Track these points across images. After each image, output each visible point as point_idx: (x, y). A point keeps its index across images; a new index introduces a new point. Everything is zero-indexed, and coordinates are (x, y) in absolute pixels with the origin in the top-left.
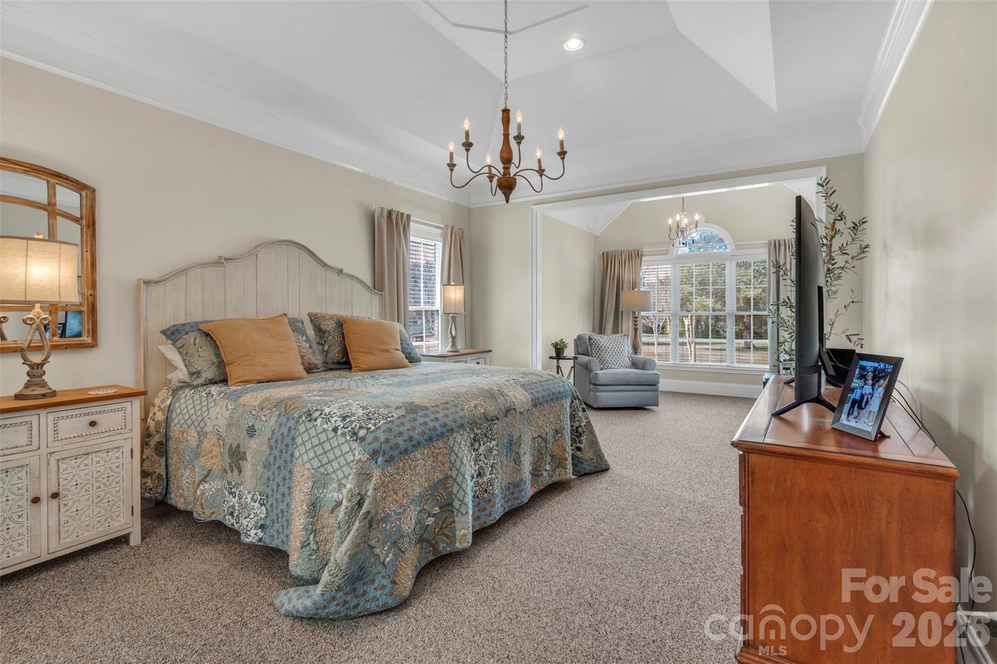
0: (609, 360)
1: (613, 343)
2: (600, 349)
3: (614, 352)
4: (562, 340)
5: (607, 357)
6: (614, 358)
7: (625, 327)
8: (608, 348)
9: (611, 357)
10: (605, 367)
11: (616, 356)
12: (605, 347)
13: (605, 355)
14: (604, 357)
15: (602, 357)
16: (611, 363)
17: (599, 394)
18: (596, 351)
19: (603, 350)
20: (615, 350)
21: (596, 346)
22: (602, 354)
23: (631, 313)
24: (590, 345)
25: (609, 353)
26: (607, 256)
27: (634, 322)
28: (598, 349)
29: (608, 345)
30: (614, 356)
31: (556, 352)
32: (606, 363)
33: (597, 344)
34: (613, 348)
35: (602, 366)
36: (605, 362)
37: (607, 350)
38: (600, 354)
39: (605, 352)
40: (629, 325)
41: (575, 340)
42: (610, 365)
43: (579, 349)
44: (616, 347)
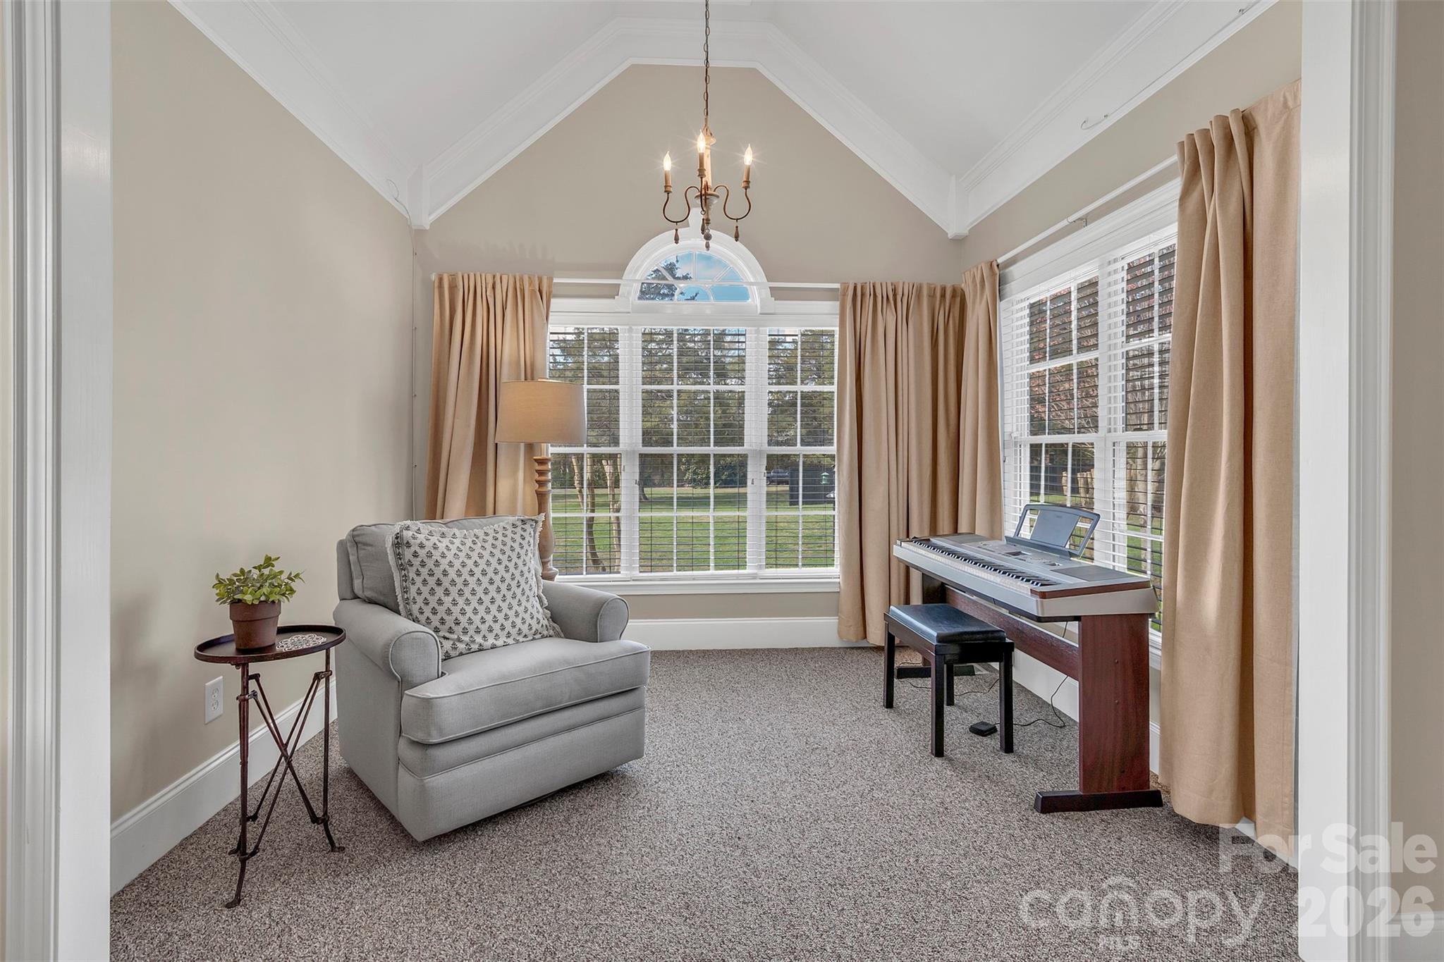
0: (477, 619)
1: (486, 554)
2: (439, 583)
3: (492, 589)
4: (269, 562)
5: (469, 610)
6: (494, 609)
7: (504, 487)
8: (472, 574)
9: (481, 609)
10: (461, 646)
11: (499, 601)
12: (459, 574)
13: (461, 601)
14: (456, 611)
15: (449, 612)
16: (484, 628)
17: (438, 781)
18: (425, 590)
19: (453, 583)
20: (497, 579)
21: (424, 571)
22: (447, 600)
23: (522, 445)
24: (401, 568)
25: (473, 593)
26: (453, 288)
27: (537, 476)
28: (432, 581)
29: (470, 563)
30: (493, 601)
31: (237, 623)
32: (465, 631)
33: (430, 564)
34: (491, 574)
35: (448, 645)
36: (458, 629)
37: (466, 583)
38: (440, 602)
39: (461, 593)
40: (516, 480)
41: (341, 544)
42: (479, 639)
43: (357, 583)
44: (501, 568)
